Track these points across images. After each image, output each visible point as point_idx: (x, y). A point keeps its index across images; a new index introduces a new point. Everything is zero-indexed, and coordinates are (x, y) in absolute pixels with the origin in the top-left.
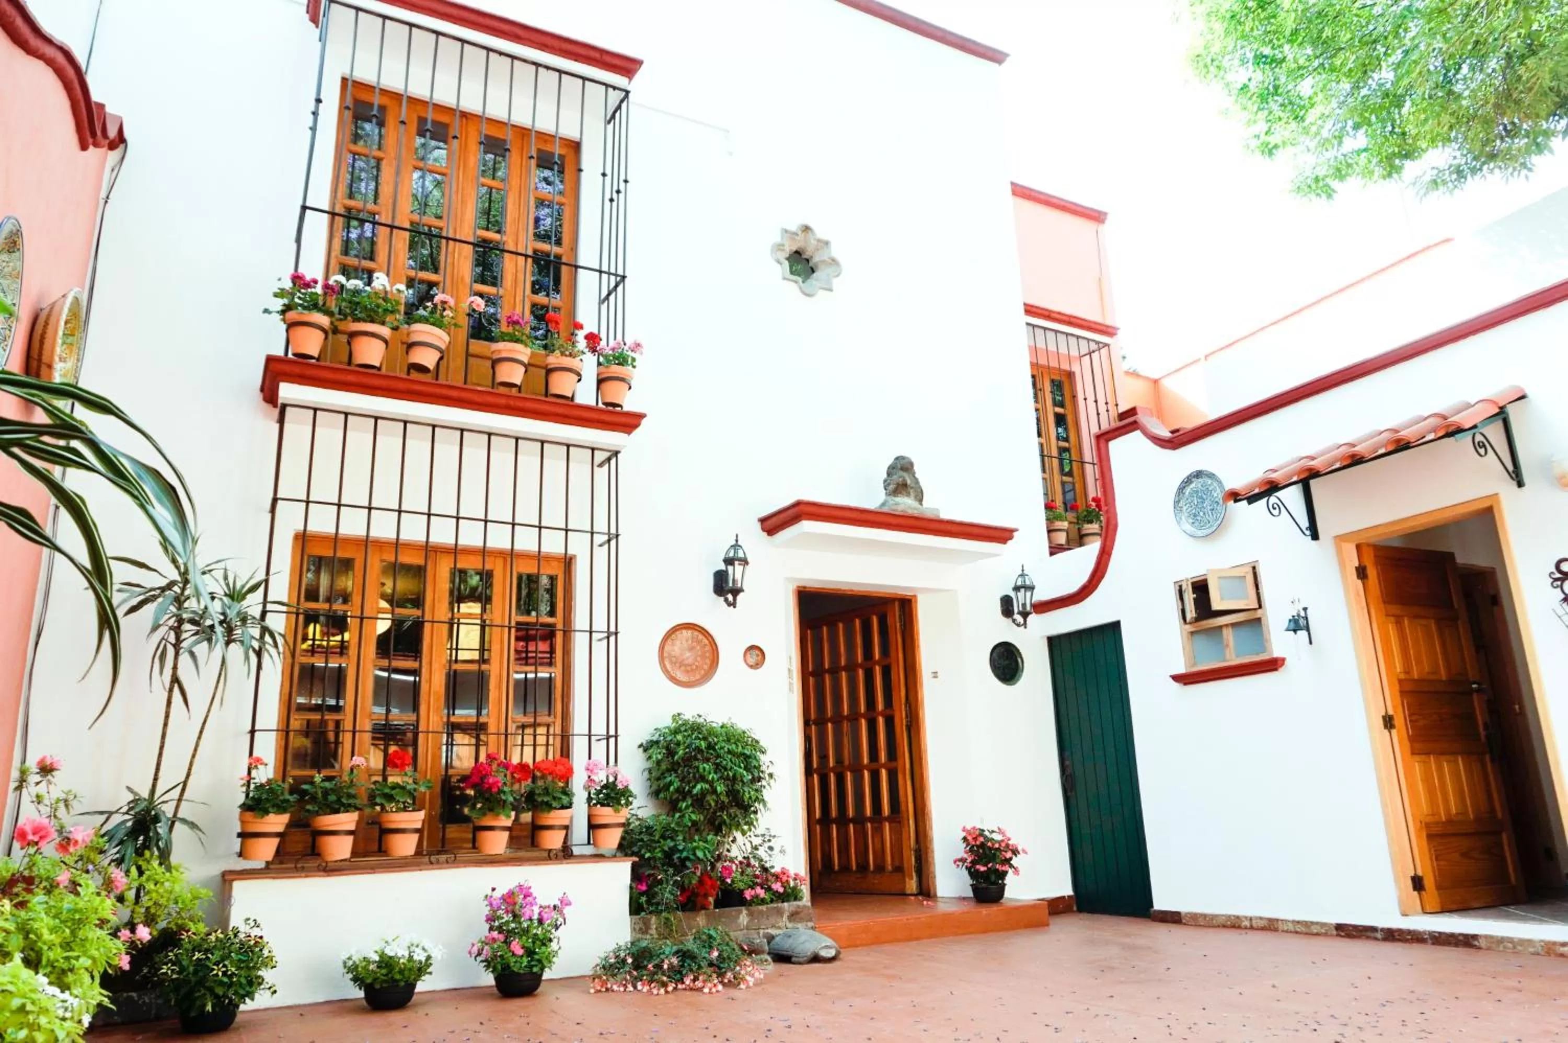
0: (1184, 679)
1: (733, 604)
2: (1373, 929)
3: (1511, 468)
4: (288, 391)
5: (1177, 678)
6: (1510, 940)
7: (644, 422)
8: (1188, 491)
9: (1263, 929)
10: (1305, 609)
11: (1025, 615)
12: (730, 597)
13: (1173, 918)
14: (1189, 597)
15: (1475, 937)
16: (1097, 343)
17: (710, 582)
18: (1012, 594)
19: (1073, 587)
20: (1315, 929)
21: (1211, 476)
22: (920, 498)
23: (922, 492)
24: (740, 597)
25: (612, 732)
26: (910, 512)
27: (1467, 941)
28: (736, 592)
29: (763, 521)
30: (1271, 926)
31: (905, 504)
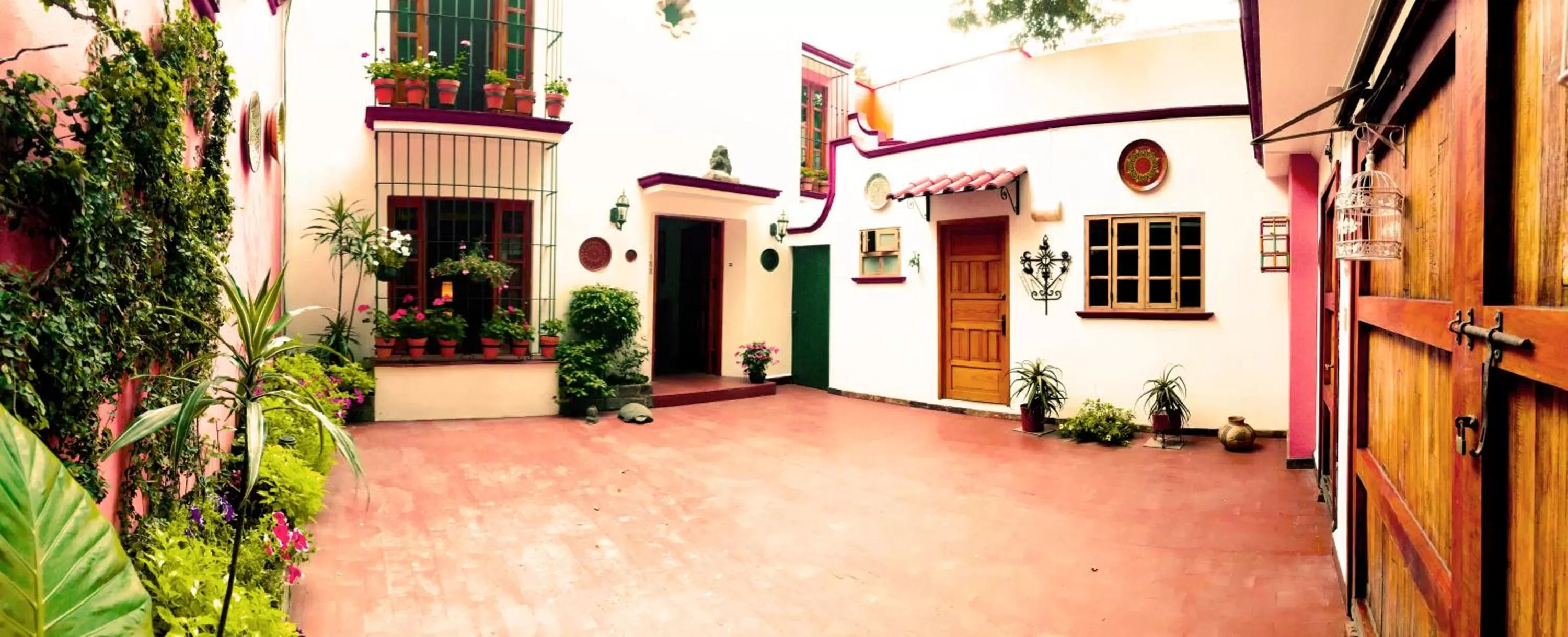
0: (858, 281)
1: (620, 229)
2: (926, 404)
3: (1015, 205)
4: (379, 125)
5: (855, 280)
6: (978, 411)
7: (571, 127)
8: (873, 182)
9: (878, 401)
10: (919, 255)
11: (782, 236)
12: (619, 224)
13: (838, 392)
14: (866, 240)
15: (965, 410)
16: (842, 72)
17: (608, 215)
18: (777, 223)
19: (809, 224)
20: (901, 403)
21: (884, 178)
22: (729, 172)
23: (731, 168)
24: (624, 225)
25: (552, 297)
26: (723, 180)
27: (961, 411)
28: (622, 222)
29: (640, 180)
30: (883, 400)
31: (721, 174)
